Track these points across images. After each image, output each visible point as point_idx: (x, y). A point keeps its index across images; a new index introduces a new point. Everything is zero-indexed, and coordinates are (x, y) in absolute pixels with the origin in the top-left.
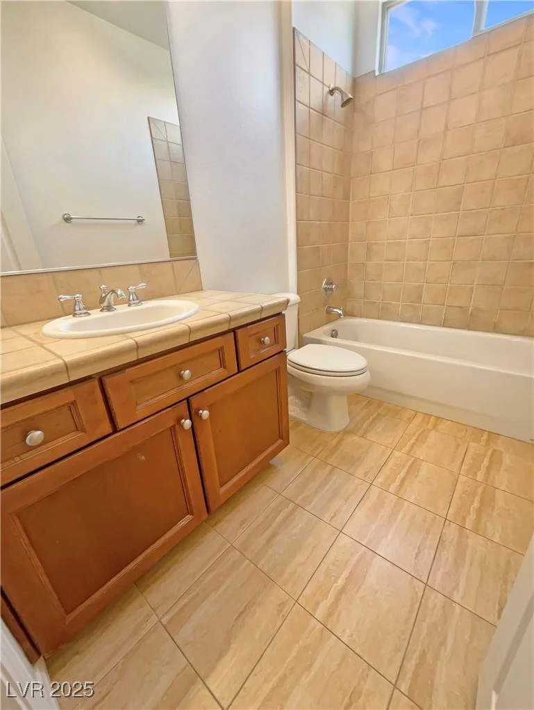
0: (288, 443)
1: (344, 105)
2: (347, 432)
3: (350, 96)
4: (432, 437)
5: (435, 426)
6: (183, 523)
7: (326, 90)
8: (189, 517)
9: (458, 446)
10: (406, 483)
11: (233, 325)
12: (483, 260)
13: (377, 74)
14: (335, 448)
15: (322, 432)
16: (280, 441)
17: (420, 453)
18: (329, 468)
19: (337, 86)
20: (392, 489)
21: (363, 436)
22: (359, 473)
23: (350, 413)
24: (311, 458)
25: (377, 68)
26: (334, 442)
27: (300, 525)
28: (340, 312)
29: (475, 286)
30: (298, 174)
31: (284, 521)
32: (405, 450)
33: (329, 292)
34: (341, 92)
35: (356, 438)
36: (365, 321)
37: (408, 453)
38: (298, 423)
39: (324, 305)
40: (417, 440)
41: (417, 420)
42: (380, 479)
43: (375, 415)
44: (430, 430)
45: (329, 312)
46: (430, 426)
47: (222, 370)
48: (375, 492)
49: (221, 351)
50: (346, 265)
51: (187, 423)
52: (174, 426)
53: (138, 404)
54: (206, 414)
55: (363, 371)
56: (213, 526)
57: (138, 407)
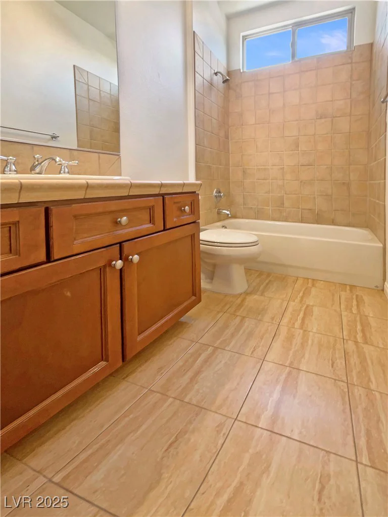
0: (199, 300)
1: (223, 82)
2: (247, 293)
3: (228, 78)
4: (313, 291)
5: (313, 285)
7: (213, 72)
9: (333, 295)
10: (306, 322)
12: (317, 180)
13: (242, 71)
14: (240, 305)
15: (226, 295)
16: (194, 298)
17: (310, 301)
18: (238, 320)
19: (219, 71)
20: (297, 325)
21: (262, 294)
22: (267, 318)
23: (247, 281)
25: (241, 68)
26: (239, 300)
27: (223, 362)
28: (228, 213)
29: (316, 197)
30: (196, 115)
31: (206, 361)
32: (298, 300)
33: (218, 199)
34: (222, 75)
35: (256, 297)
36: (247, 221)
37: (301, 301)
38: (206, 290)
39: (216, 208)
40: (304, 293)
41: (300, 282)
42: (285, 321)
43: (267, 281)
44: (311, 288)
45: (219, 213)
46: (310, 285)
48: (284, 331)
50: (229, 183)
51: (119, 264)
52: (105, 266)
53: (75, 239)
54: (136, 258)
55: (257, 243)
56: (124, 379)
57: (75, 242)
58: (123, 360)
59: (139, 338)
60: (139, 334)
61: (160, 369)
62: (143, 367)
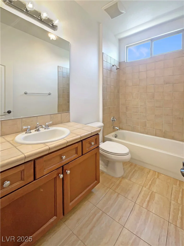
0: (99, 182)
2: (123, 178)
3: (119, 67)
4: (158, 181)
5: (158, 177)
6: (52, 220)
7: (112, 65)
8: (55, 217)
9: (168, 186)
10: (150, 204)
11: (82, 139)
12: (164, 115)
13: (126, 62)
14: (118, 185)
15: (113, 177)
16: (96, 181)
17: (154, 189)
18: (116, 194)
20: (144, 206)
21: (130, 180)
22: (130, 197)
23: (124, 169)
24: (109, 189)
26: (118, 182)
27: (105, 223)
28: (118, 128)
31: (97, 220)
32: (147, 187)
33: (114, 121)
34: (116, 66)
35: (127, 180)
37: (149, 189)
38: (103, 172)
39: (112, 126)
40: (152, 182)
41: (151, 173)
42: (138, 201)
43: (134, 170)
44: (157, 179)
45: (114, 128)
46: (156, 177)
47: (76, 155)
48: (137, 207)
49: (77, 148)
50: (119, 112)
51: (61, 176)
52: (56, 177)
53: (45, 169)
54: (69, 172)
55: (128, 154)
56: (64, 222)
57: (45, 170)
58: (63, 215)
59: (71, 204)
60: (71, 202)
61: (78, 220)
62: (72, 217)
